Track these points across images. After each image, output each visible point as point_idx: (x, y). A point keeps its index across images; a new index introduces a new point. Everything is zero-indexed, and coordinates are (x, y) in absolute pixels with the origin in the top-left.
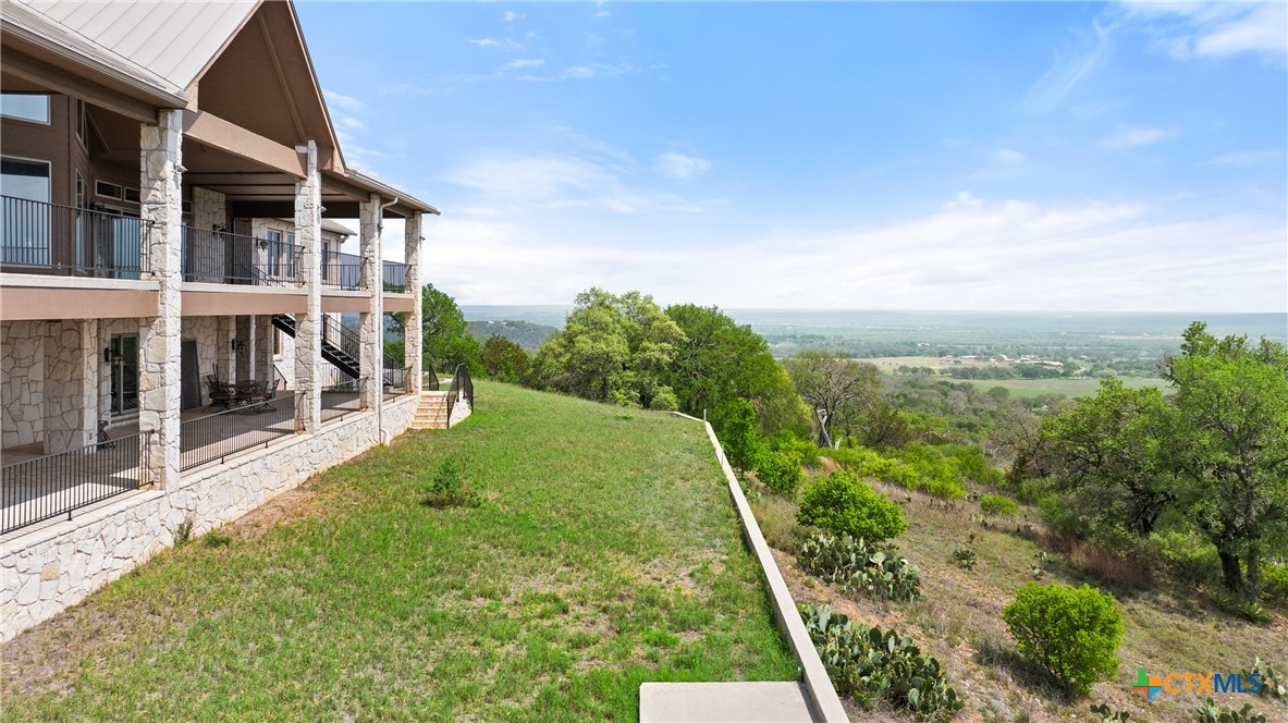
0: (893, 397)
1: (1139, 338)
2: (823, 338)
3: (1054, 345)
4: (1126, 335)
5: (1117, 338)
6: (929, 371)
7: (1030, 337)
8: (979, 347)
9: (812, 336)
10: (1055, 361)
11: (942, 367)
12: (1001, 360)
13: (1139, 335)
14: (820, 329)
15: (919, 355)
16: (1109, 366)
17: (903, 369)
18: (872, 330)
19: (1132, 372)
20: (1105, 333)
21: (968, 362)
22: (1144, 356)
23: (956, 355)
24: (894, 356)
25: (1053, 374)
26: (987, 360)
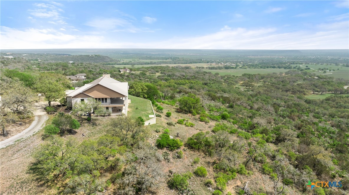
0: (191, 77)
1: (257, 57)
2: (179, 58)
3: (236, 59)
4: (254, 56)
5: (252, 57)
6: (203, 68)
7: (231, 57)
8: (217, 60)
9: (176, 58)
10: (234, 64)
11: (206, 66)
12: (221, 64)
13: (257, 56)
14: (178, 55)
15: (202, 63)
16: (247, 65)
17: (197, 67)
18: (192, 55)
19: (251, 67)
20: (249, 56)
21: (214, 65)
22: (256, 62)
23: (211, 63)
24: (196, 63)
25: (233, 68)
26: (218, 64)
